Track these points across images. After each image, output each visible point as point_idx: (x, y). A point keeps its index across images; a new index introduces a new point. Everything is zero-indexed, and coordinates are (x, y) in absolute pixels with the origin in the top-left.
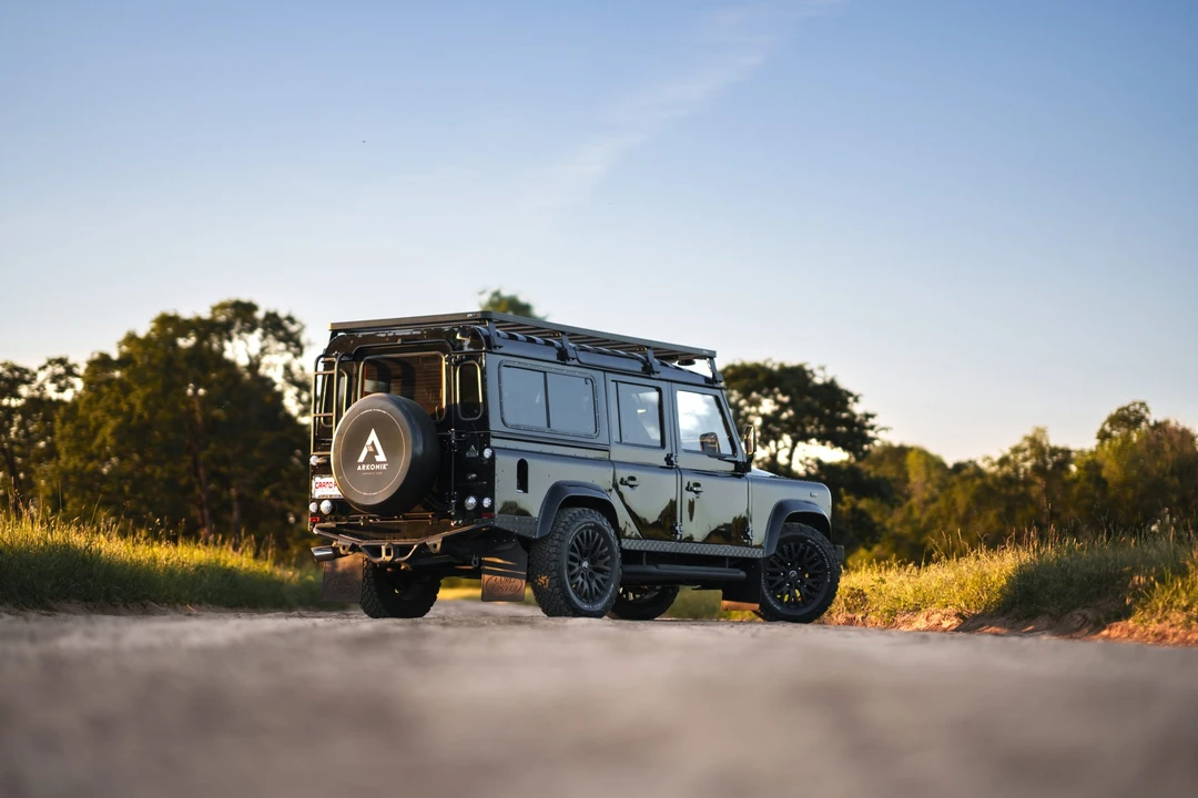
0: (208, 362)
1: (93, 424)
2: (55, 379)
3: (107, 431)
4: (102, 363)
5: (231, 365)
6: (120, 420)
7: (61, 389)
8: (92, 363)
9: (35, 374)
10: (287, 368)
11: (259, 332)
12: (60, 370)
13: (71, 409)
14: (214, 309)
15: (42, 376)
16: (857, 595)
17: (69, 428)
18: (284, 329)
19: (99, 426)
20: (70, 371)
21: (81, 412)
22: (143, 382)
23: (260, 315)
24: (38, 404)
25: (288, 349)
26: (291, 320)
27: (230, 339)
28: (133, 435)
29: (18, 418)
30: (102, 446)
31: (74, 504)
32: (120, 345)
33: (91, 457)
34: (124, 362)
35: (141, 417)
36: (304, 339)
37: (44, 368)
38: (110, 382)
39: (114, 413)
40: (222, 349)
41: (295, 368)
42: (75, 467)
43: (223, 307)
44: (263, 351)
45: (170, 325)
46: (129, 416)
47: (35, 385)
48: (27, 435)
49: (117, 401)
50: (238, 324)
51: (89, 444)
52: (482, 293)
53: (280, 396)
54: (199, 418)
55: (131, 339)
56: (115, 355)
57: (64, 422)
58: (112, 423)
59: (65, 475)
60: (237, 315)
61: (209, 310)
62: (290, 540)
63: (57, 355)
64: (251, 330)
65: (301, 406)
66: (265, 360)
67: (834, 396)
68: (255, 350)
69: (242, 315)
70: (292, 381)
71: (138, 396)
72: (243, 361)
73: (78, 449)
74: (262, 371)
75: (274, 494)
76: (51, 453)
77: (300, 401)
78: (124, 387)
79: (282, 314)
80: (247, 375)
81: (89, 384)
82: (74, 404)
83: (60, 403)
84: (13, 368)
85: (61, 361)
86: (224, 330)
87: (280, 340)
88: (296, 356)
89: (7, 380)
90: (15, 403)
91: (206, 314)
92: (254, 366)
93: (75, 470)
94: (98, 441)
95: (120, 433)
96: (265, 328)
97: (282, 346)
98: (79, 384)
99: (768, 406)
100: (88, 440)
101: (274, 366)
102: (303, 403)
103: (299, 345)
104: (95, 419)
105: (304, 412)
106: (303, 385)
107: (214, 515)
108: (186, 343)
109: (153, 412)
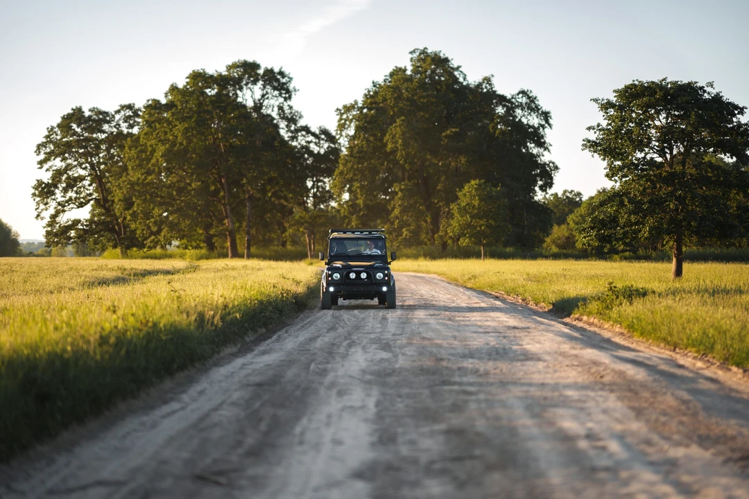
0: (226, 104)
1: (150, 149)
2: (126, 119)
3: (159, 154)
4: (154, 106)
5: (242, 106)
6: (167, 146)
7: (131, 126)
8: (147, 107)
9: (113, 116)
10: (281, 108)
11: (260, 83)
12: (129, 113)
13: (135, 139)
14: (229, 68)
15: (117, 117)
17: (133, 153)
18: (278, 80)
19: (154, 151)
20: (136, 114)
21: (142, 141)
22: (183, 119)
23: (261, 72)
24: (117, 139)
25: (280, 95)
26: (282, 73)
27: (241, 89)
28: (176, 156)
29: (104, 146)
30: (155, 165)
31: (138, 205)
32: (166, 94)
33: (149, 173)
34: (170, 106)
35: (181, 144)
36: (291, 87)
37: (118, 112)
38: (160, 121)
39: (163, 142)
40: (237, 96)
41: (286, 108)
42: (138, 179)
43: (237, 66)
44: (263, 96)
45: (199, 78)
46: (174, 144)
47: (114, 124)
49: (166, 133)
50: (246, 79)
51: (148, 164)
52: (413, 52)
53: (277, 127)
55: (174, 89)
56: (164, 101)
57: (130, 149)
58: (161, 149)
59: (132, 184)
60: (245, 72)
61: (225, 69)
62: (287, 225)
63: (127, 103)
64: (255, 83)
65: (290, 134)
66: (265, 103)
68: (258, 95)
69: (249, 70)
70: (284, 117)
71: (179, 130)
72: (250, 104)
73: (140, 166)
74: (264, 111)
75: (274, 194)
76: (124, 170)
77: (289, 131)
78: (170, 124)
79: (276, 70)
80: (255, 115)
81: (149, 123)
82: (138, 137)
83: (130, 135)
84: (100, 112)
85: (130, 107)
86: (237, 83)
87: (275, 88)
88: (286, 99)
89: (94, 121)
90: (101, 136)
91: (224, 72)
92: (258, 107)
93: (139, 182)
94: (153, 161)
95: (167, 155)
96: (264, 81)
97: (276, 93)
98: (141, 122)
100: (149, 160)
101: (272, 106)
102: (292, 132)
103: (288, 91)
104: (151, 146)
105: (293, 138)
106: (292, 120)
107: (232, 210)
108: (210, 92)
109: (190, 142)
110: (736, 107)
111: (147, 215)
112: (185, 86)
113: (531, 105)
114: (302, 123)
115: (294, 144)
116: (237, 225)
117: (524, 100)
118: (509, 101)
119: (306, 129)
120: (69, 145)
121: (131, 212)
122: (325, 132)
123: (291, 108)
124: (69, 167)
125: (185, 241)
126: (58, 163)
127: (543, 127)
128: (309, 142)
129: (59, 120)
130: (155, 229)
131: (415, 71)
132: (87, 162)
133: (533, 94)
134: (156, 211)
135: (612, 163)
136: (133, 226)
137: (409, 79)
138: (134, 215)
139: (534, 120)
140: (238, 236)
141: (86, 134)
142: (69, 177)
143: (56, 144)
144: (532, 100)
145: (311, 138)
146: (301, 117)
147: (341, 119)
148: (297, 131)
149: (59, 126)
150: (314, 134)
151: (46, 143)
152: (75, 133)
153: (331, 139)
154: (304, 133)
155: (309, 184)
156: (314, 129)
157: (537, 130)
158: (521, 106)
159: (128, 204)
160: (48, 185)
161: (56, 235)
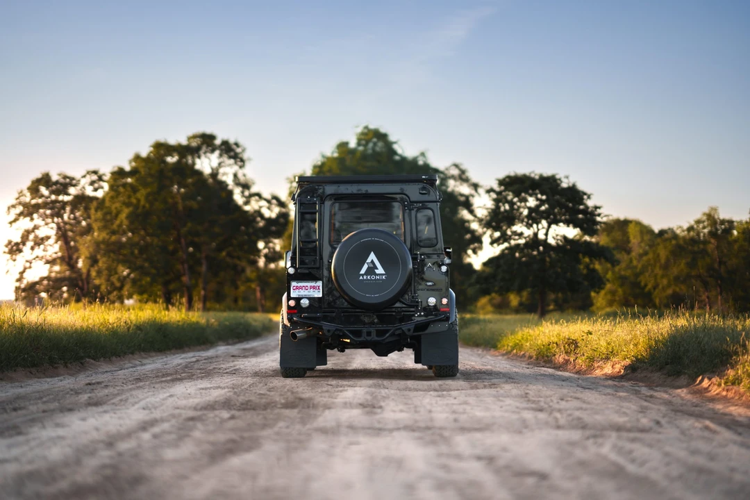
0: (185, 172)
1: (114, 211)
2: (91, 183)
3: (123, 216)
4: (119, 173)
5: (199, 173)
6: (131, 209)
7: (96, 190)
8: (113, 174)
9: (79, 181)
10: (235, 175)
11: (217, 153)
12: (95, 177)
13: (101, 203)
14: (189, 139)
15: (83, 181)
16: (572, 343)
17: (99, 214)
18: (233, 150)
19: (118, 213)
20: (100, 179)
21: (107, 204)
22: (145, 185)
23: (218, 142)
24: (81, 200)
25: (235, 163)
26: (237, 145)
27: (199, 157)
28: (139, 219)
29: (68, 209)
30: (120, 225)
31: (103, 262)
32: (130, 162)
33: (114, 233)
34: (133, 172)
35: (144, 207)
36: (245, 156)
37: (84, 176)
38: (125, 185)
39: (127, 205)
40: (194, 164)
41: (240, 175)
42: (104, 239)
43: (195, 137)
44: (220, 164)
45: (162, 148)
46: (137, 207)
47: (79, 187)
48: (75, 218)
49: (129, 197)
50: (204, 148)
51: (112, 224)
53: (231, 193)
54: (180, 207)
55: (137, 158)
56: (128, 168)
57: (96, 210)
58: (126, 212)
59: (97, 244)
60: (203, 143)
61: (186, 139)
62: (239, 283)
63: (92, 168)
64: (213, 151)
65: (244, 199)
66: (221, 171)
67: (575, 195)
68: (215, 164)
69: (207, 141)
70: (238, 183)
71: (142, 194)
72: (207, 171)
73: (105, 227)
74: (220, 177)
75: (229, 255)
76: (89, 230)
77: (243, 196)
78: (134, 189)
79: (232, 141)
80: (211, 180)
81: (111, 187)
82: (103, 200)
83: (96, 198)
84: (65, 177)
85: (95, 172)
86: (195, 152)
87: (230, 157)
88: (241, 167)
89: (61, 184)
90: (66, 198)
91: (184, 142)
92: (214, 175)
93: (103, 242)
94: (118, 222)
95: (132, 217)
96: (221, 150)
97: (232, 161)
98: (106, 186)
99: (532, 202)
100: (111, 221)
101: (227, 174)
102: (246, 197)
103: (242, 160)
104: (116, 208)
105: (247, 203)
106: (246, 186)
107: (191, 268)
108: (171, 160)
109: (151, 204)
110: (585, 194)
111: (112, 271)
112: (149, 155)
113: (463, 177)
114: (254, 189)
115: (247, 208)
116: (193, 281)
117: (455, 172)
118: (442, 173)
119: (259, 195)
120: (36, 208)
121: (96, 268)
122: (275, 198)
123: (244, 175)
124: (36, 227)
125: (145, 296)
126: (25, 223)
127: (473, 196)
128: (261, 207)
129: (29, 183)
130: (118, 284)
131: (359, 144)
132: (53, 222)
133: (463, 167)
134: (120, 268)
135: (493, 234)
136: (97, 282)
137: (353, 152)
138: (99, 273)
139: (465, 189)
140: (195, 293)
141: (53, 197)
142: (36, 237)
143: (25, 205)
144: (463, 172)
145: (263, 203)
146: (254, 184)
147: (291, 187)
148: (251, 195)
149: (29, 189)
150: (265, 200)
151: (16, 205)
152: (42, 196)
153: (282, 204)
154: (257, 198)
155: (261, 245)
156: (267, 195)
157: (467, 197)
158: (453, 177)
159: (93, 261)
160: (17, 244)
161: (24, 290)
